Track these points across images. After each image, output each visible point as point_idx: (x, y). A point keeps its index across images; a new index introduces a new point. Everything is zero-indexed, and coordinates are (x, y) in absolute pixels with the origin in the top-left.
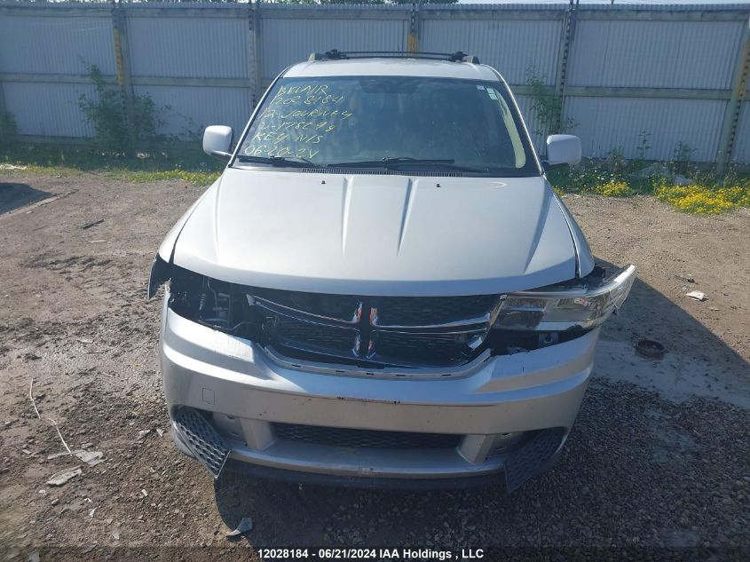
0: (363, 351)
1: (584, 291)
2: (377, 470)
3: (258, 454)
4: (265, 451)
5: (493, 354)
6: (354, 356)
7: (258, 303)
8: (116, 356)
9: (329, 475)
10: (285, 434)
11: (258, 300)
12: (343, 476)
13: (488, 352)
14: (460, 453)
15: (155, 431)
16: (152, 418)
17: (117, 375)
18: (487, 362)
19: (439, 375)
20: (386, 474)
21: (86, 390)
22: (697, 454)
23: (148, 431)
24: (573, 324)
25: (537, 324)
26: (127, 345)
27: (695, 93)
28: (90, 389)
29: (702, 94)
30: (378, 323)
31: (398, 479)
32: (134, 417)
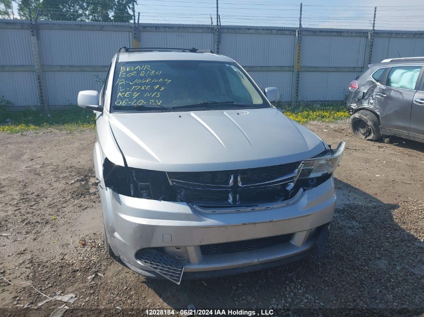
0: (234, 200)
1: (330, 155)
2: (262, 260)
3: (196, 265)
4: (200, 263)
5: (304, 190)
6: (231, 204)
7: (175, 183)
8: (35, 239)
9: (237, 268)
10: (208, 251)
11: (174, 181)
12: (243, 267)
13: (301, 190)
14: (293, 243)
15: (97, 275)
16: (89, 268)
17: (45, 250)
18: (302, 195)
19: (284, 204)
20: (265, 261)
21: (31, 262)
22: (363, 228)
23: (94, 276)
24: (323, 173)
25: (309, 175)
26: (37, 232)
27: (278, 69)
28: (34, 261)
29: (281, 69)
30: (242, 184)
31: (270, 262)
32: (78, 270)
